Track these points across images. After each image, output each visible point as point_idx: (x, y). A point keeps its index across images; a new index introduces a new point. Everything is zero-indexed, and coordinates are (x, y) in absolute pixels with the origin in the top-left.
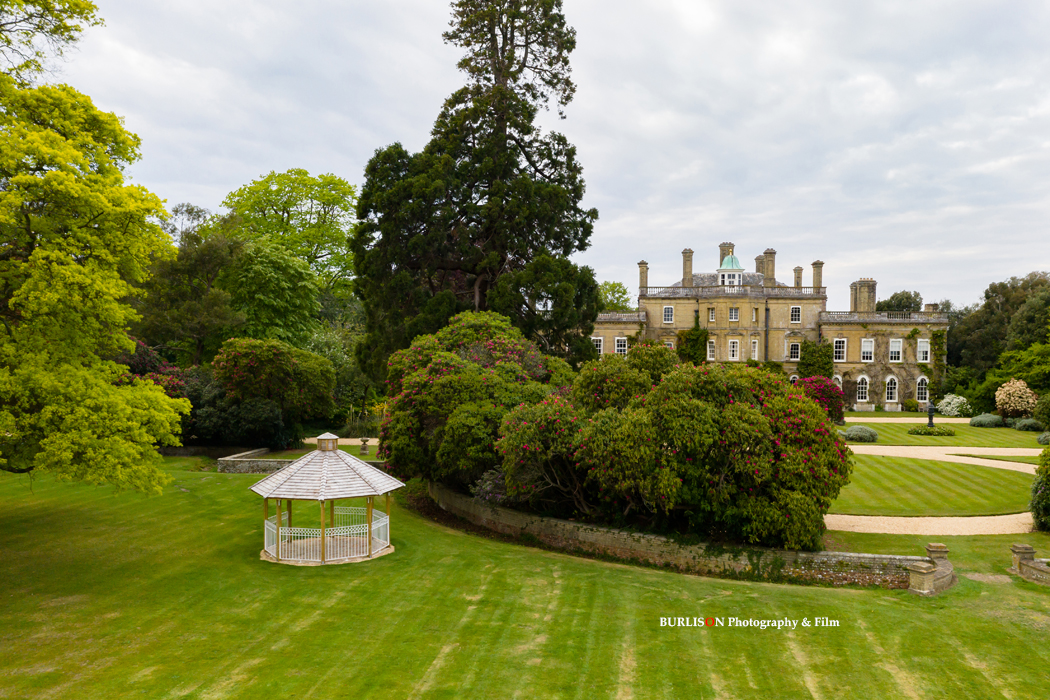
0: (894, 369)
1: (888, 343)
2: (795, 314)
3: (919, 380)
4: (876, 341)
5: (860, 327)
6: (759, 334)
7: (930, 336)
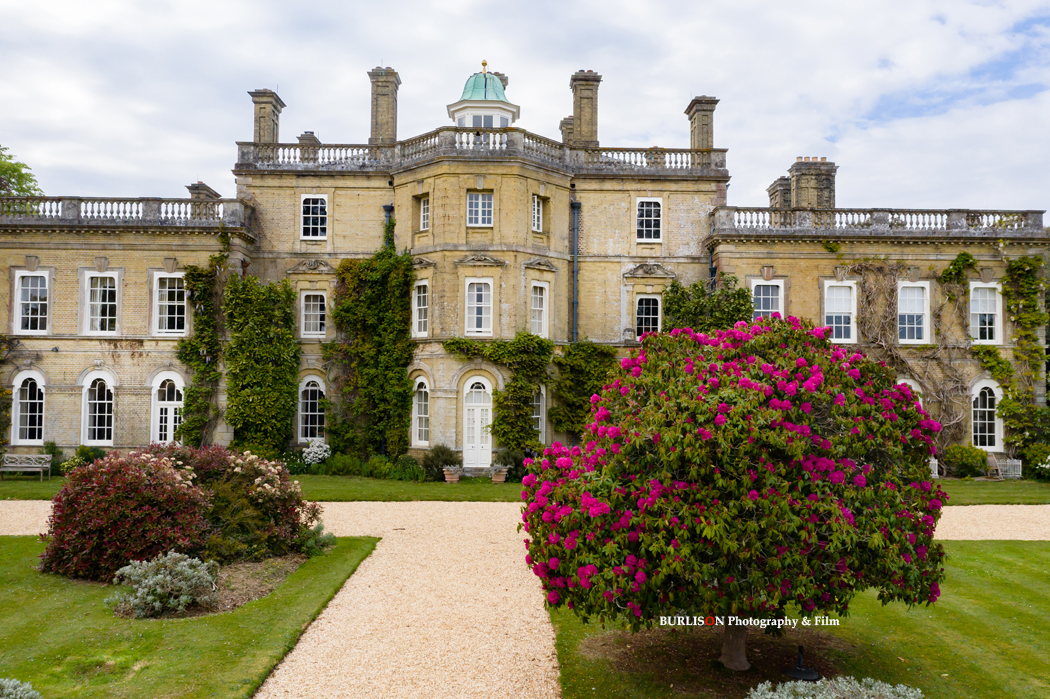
0: (911, 362)
1: (893, 291)
2: (649, 224)
3: (976, 392)
4: (862, 286)
5: (820, 249)
6: (551, 269)
7: (1001, 273)
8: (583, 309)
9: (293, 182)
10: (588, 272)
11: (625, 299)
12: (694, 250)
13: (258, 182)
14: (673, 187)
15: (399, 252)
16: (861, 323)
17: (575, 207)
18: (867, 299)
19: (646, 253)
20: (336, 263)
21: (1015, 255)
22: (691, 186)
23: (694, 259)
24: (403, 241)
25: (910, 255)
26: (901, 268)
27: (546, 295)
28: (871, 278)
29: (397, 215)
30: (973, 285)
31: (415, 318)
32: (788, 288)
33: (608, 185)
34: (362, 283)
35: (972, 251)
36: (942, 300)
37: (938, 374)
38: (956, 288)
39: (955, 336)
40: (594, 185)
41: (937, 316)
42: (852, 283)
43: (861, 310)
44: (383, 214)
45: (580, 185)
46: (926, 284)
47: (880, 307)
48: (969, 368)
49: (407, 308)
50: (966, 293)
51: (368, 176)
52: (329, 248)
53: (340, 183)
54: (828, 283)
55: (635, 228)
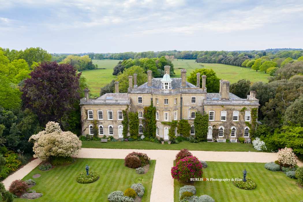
0: (235, 124)
1: (232, 113)
2: (194, 100)
3: (245, 128)
4: (227, 112)
5: (221, 107)
6: (177, 109)
7: (251, 110)
8: (182, 114)
9: (137, 95)
10: (183, 108)
11: (189, 113)
12: (201, 105)
13: (131, 95)
14: (198, 95)
15: (154, 106)
16: (227, 118)
17: (181, 98)
18: (228, 114)
19: (193, 105)
20: (144, 107)
21: (253, 107)
22: (201, 95)
23: (201, 106)
24: (154, 105)
25: (236, 107)
26: (234, 109)
27: (177, 113)
28: (229, 111)
29: (153, 100)
30: (246, 112)
31: (156, 117)
32: (215, 113)
33: (187, 95)
34: (148, 111)
35: (246, 107)
36: (241, 115)
37: (239, 126)
38: (243, 112)
39: (242, 120)
40: (185, 95)
41: (240, 117)
42: (226, 112)
43: (227, 116)
44: (151, 100)
45: (182, 95)
46: (238, 112)
47: (230, 116)
48: (244, 125)
49: (155, 115)
50: (245, 113)
51: (148, 94)
52: (143, 105)
53: (144, 95)
54: (222, 112)
55: (191, 101)
